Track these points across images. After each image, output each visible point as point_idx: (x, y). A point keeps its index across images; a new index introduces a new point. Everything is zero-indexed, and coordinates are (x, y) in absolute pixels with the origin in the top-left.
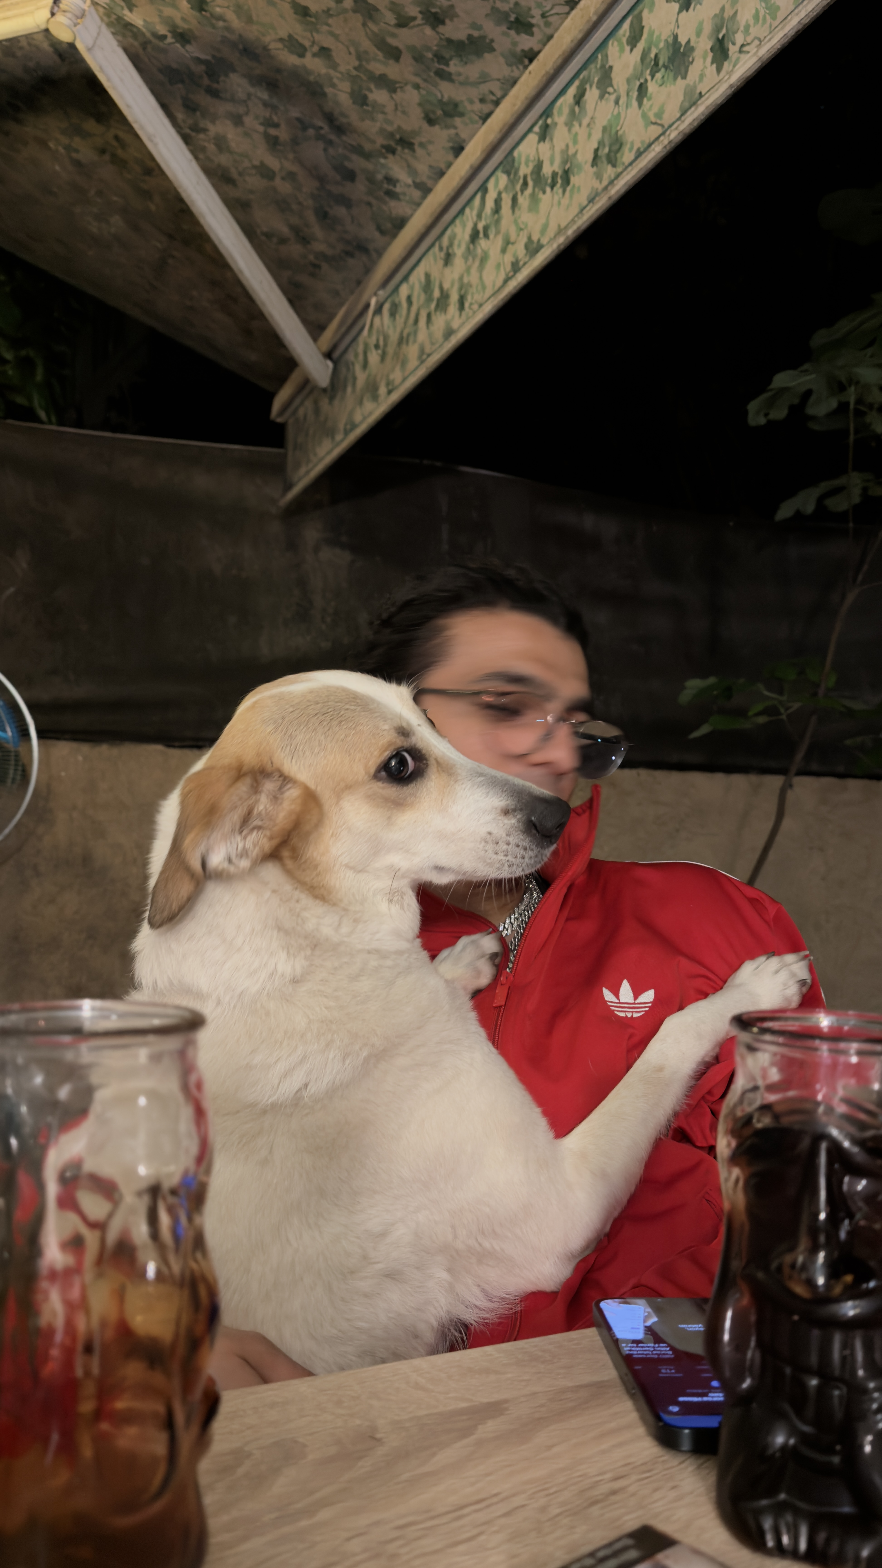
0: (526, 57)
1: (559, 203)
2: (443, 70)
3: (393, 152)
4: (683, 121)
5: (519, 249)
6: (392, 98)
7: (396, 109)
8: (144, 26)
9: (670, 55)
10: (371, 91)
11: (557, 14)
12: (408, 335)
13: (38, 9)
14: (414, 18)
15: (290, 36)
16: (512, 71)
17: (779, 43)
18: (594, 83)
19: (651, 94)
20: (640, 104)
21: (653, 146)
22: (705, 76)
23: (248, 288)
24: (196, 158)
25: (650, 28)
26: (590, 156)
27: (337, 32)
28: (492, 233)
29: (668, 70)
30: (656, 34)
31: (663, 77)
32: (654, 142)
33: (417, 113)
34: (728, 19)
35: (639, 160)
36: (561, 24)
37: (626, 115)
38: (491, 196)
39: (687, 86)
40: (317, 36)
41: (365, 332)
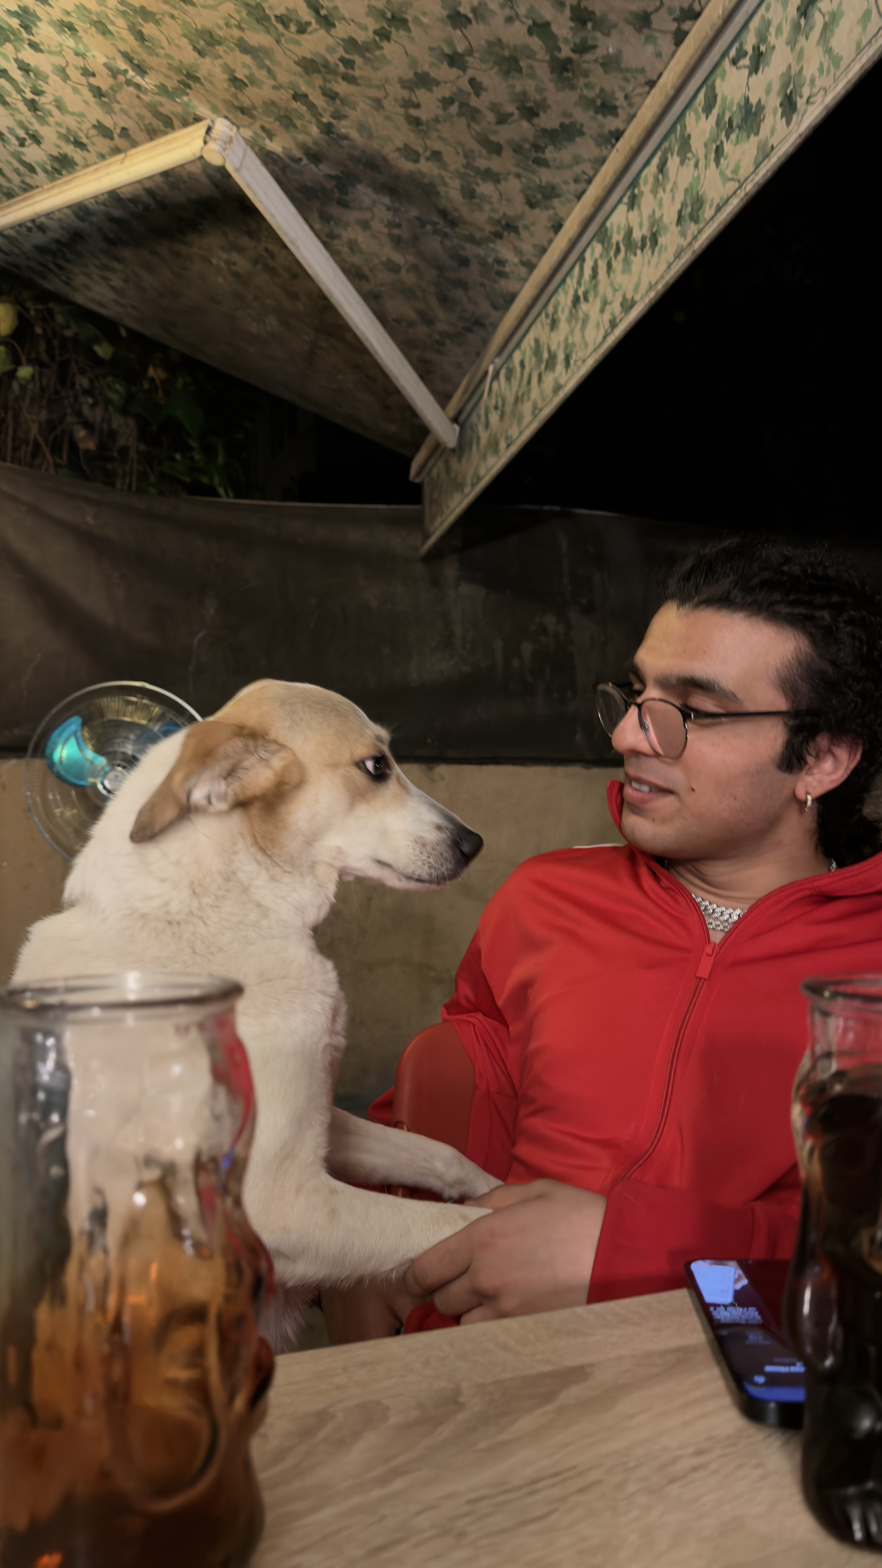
0: (613, 137)
1: (649, 262)
2: (539, 157)
3: (500, 236)
4: (757, 174)
5: (616, 308)
6: (497, 188)
7: (501, 198)
8: (283, 153)
9: (743, 116)
10: (478, 185)
11: (637, 94)
12: (523, 394)
13: (193, 140)
14: (512, 115)
15: (406, 145)
16: (601, 151)
17: (843, 90)
18: (674, 151)
19: (728, 153)
20: (718, 164)
21: (731, 200)
22: (776, 130)
25: (723, 95)
26: (675, 217)
27: (446, 136)
28: (591, 298)
29: (742, 129)
30: (729, 98)
31: (737, 137)
32: (731, 196)
33: (520, 199)
34: (795, 75)
35: (719, 214)
36: (642, 103)
37: (705, 176)
38: (589, 264)
39: (760, 141)
40: (428, 142)
41: (485, 396)
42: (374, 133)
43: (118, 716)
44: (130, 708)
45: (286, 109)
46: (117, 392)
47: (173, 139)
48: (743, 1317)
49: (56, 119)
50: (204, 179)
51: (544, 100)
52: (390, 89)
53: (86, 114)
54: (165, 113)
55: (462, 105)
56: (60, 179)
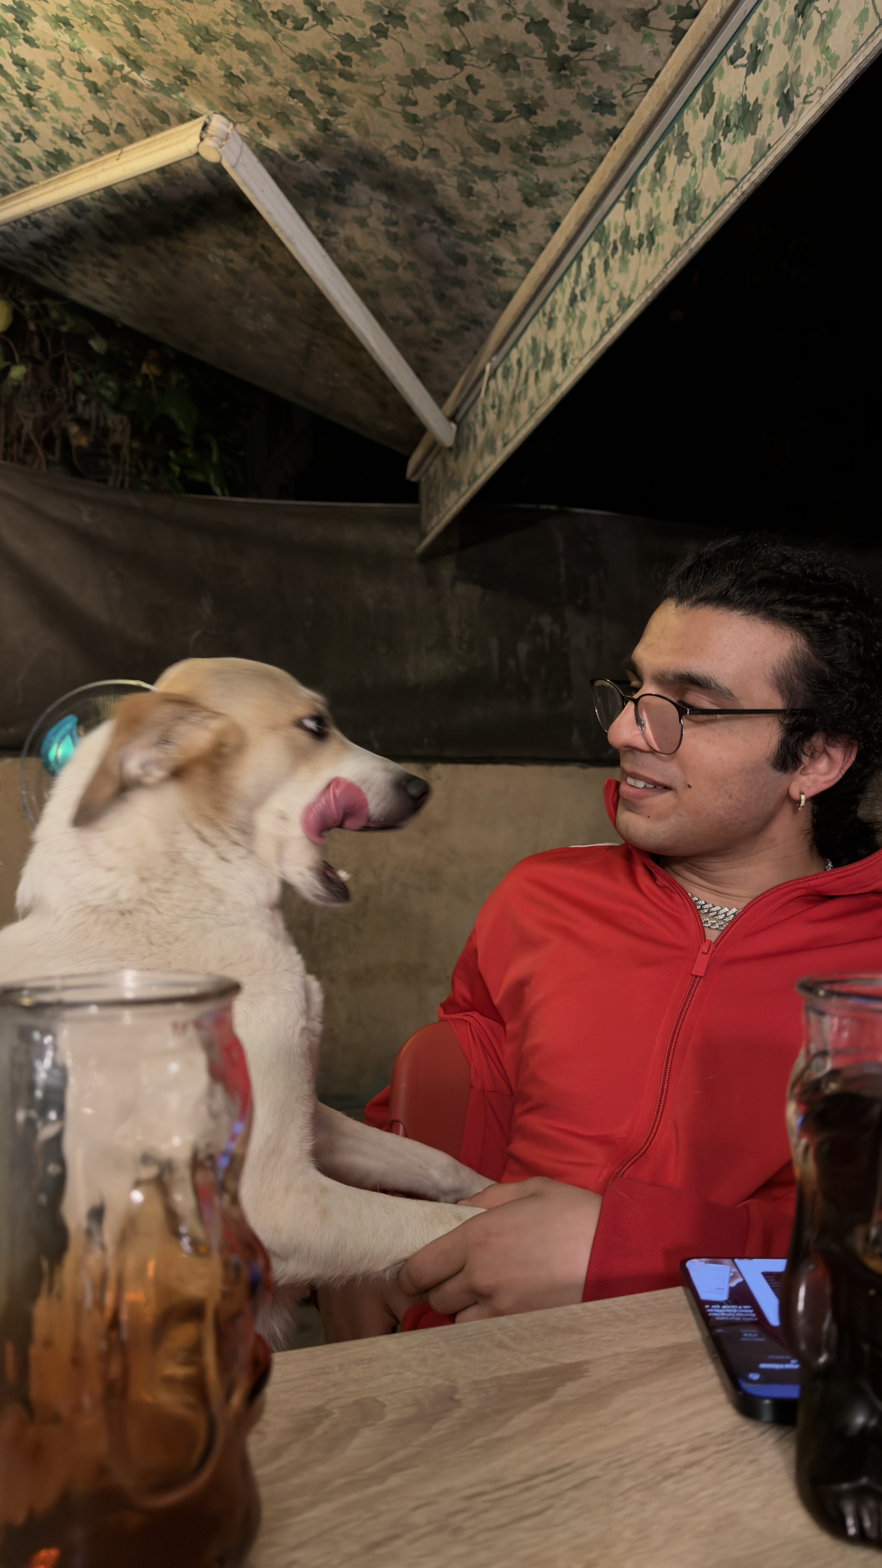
0: (610, 135)
1: (646, 261)
2: (537, 155)
3: (496, 234)
4: (754, 173)
5: (613, 306)
6: (495, 187)
7: (499, 196)
8: (279, 150)
9: (740, 115)
10: (475, 182)
11: (635, 93)
12: (520, 393)
13: (189, 136)
14: (510, 112)
15: (403, 143)
17: (840, 89)
18: (672, 149)
19: (725, 152)
20: (715, 163)
21: (728, 199)
22: (773, 129)
23: (381, 366)
24: (331, 257)
25: (721, 94)
26: (672, 216)
27: (442, 133)
28: (588, 296)
29: (739, 129)
30: (727, 97)
31: (734, 136)
32: (728, 195)
33: (517, 197)
34: (792, 74)
35: (715, 214)
36: (640, 102)
37: (702, 176)
38: (586, 262)
39: (757, 140)
40: (426, 140)
41: (482, 395)
42: (372, 130)
45: (283, 106)
46: (108, 388)
47: (169, 135)
48: (737, 1315)
49: (51, 114)
50: (200, 176)
51: (542, 98)
52: (387, 86)
53: (82, 109)
54: (161, 109)
55: (459, 103)
56: (55, 175)
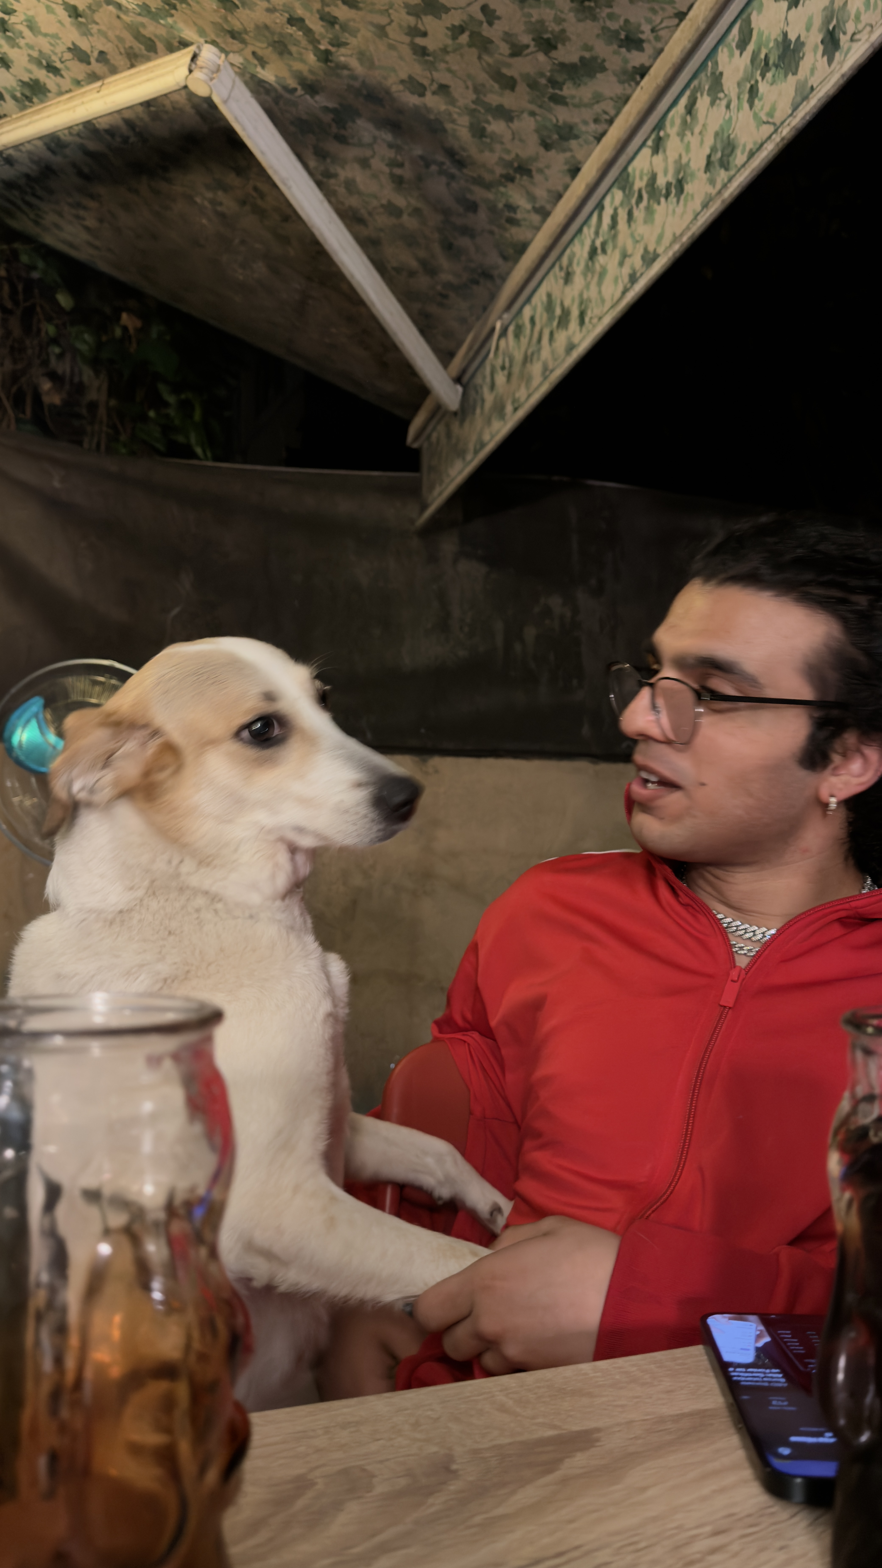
0: (637, 73)
1: (674, 211)
2: (556, 94)
3: (512, 179)
4: (795, 117)
5: (637, 261)
6: (509, 127)
7: (513, 139)
8: (276, 82)
9: (780, 53)
10: (488, 122)
11: (666, 27)
12: (533, 354)
13: (177, 68)
14: (527, 46)
15: (411, 78)
16: (624, 89)
18: (705, 90)
19: (763, 94)
20: (752, 106)
21: (765, 145)
22: (817, 69)
23: (381, 321)
24: (330, 202)
25: (759, 29)
26: (703, 163)
27: (455, 68)
28: (609, 249)
29: (779, 68)
30: (766, 34)
31: (774, 76)
32: (766, 141)
33: (533, 140)
34: (839, 10)
35: (751, 161)
36: (671, 37)
37: (737, 118)
38: (608, 212)
39: (798, 82)
40: (436, 75)
41: (492, 355)
42: (377, 63)
43: (84, 697)
44: (97, 689)
45: (281, 34)
46: (85, 342)
47: (154, 66)
48: (765, 1379)
49: (27, 41)
50: (189, 109)
51: (563, 31)
52: (394, 15)
53: (60, 35)
54: (148, 35)
55: (472, 35)
56: (31, 107)
